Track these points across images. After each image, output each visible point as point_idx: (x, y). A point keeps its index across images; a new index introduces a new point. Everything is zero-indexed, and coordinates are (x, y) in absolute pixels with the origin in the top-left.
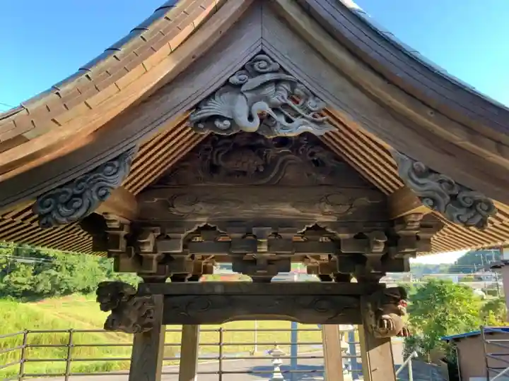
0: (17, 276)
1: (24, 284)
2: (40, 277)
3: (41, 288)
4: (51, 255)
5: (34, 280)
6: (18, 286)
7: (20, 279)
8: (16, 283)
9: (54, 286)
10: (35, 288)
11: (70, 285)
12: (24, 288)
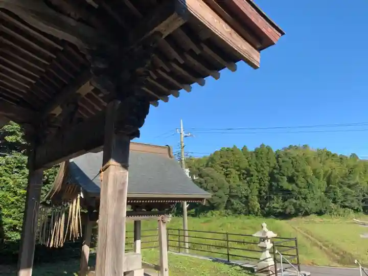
0: (273, 203)
1: (278, 208)
2: (286, 203)
3: (288, 211)
4: (291, 189)
5: (283, 206)
6: (275, 209)
7: (275, 205)
8: (274, 207)
9: (296, 209)
10: (285, 211)
11: (307, 209)
12: (278, 211)
